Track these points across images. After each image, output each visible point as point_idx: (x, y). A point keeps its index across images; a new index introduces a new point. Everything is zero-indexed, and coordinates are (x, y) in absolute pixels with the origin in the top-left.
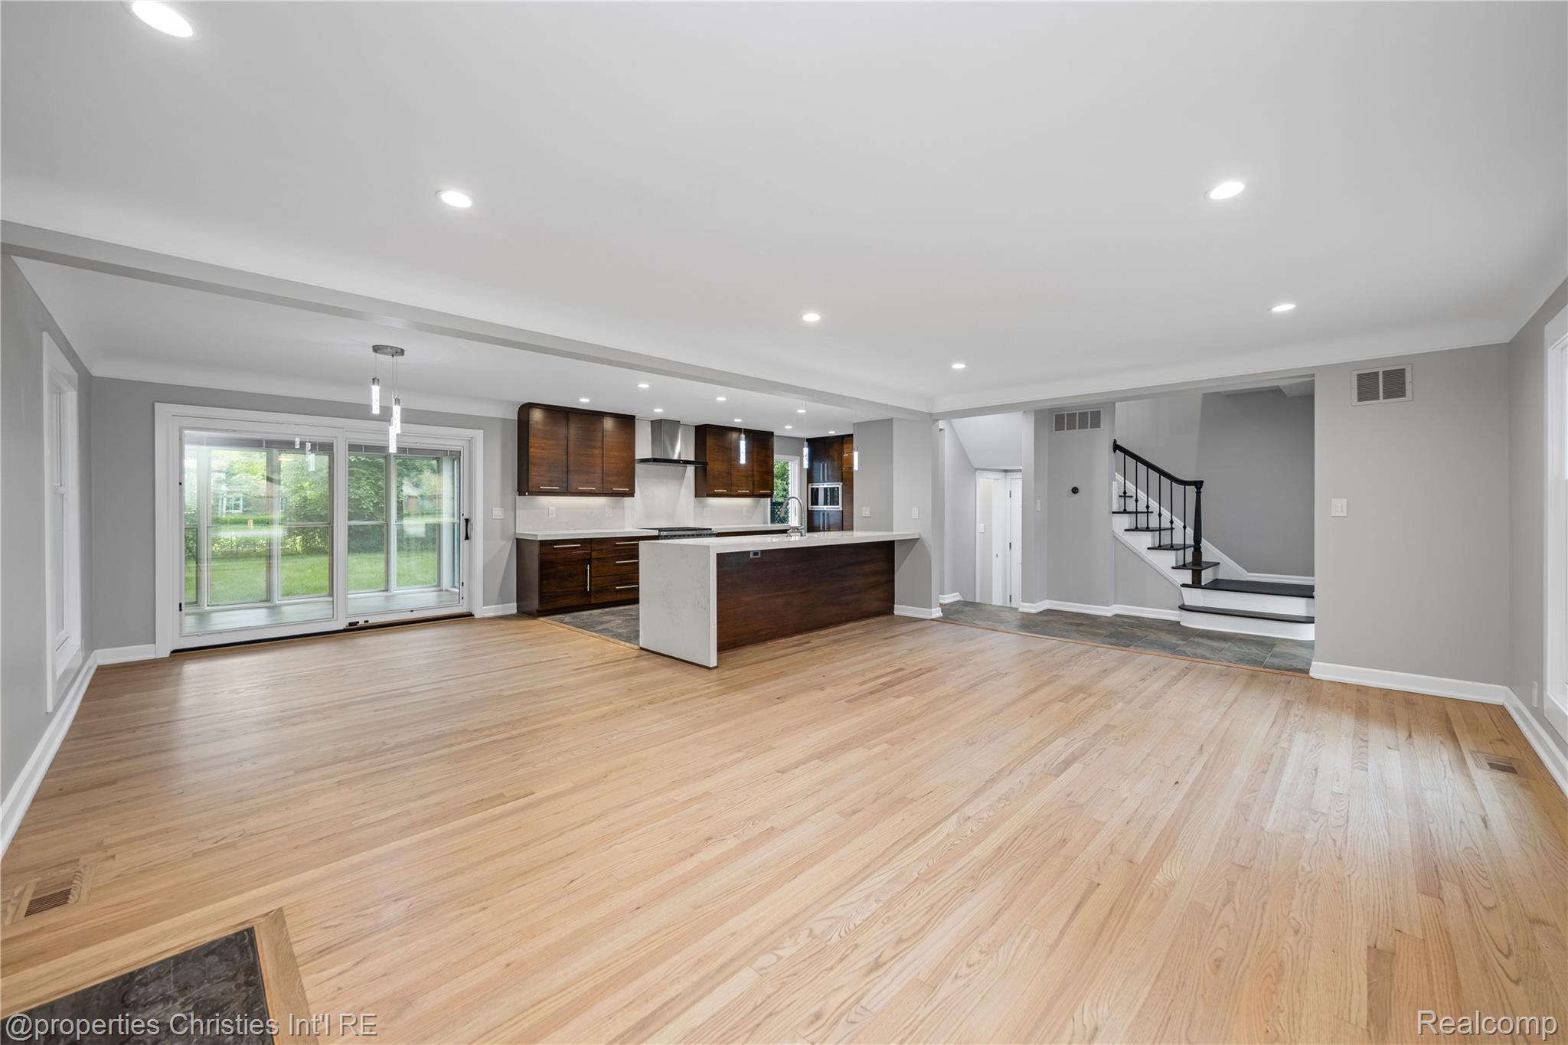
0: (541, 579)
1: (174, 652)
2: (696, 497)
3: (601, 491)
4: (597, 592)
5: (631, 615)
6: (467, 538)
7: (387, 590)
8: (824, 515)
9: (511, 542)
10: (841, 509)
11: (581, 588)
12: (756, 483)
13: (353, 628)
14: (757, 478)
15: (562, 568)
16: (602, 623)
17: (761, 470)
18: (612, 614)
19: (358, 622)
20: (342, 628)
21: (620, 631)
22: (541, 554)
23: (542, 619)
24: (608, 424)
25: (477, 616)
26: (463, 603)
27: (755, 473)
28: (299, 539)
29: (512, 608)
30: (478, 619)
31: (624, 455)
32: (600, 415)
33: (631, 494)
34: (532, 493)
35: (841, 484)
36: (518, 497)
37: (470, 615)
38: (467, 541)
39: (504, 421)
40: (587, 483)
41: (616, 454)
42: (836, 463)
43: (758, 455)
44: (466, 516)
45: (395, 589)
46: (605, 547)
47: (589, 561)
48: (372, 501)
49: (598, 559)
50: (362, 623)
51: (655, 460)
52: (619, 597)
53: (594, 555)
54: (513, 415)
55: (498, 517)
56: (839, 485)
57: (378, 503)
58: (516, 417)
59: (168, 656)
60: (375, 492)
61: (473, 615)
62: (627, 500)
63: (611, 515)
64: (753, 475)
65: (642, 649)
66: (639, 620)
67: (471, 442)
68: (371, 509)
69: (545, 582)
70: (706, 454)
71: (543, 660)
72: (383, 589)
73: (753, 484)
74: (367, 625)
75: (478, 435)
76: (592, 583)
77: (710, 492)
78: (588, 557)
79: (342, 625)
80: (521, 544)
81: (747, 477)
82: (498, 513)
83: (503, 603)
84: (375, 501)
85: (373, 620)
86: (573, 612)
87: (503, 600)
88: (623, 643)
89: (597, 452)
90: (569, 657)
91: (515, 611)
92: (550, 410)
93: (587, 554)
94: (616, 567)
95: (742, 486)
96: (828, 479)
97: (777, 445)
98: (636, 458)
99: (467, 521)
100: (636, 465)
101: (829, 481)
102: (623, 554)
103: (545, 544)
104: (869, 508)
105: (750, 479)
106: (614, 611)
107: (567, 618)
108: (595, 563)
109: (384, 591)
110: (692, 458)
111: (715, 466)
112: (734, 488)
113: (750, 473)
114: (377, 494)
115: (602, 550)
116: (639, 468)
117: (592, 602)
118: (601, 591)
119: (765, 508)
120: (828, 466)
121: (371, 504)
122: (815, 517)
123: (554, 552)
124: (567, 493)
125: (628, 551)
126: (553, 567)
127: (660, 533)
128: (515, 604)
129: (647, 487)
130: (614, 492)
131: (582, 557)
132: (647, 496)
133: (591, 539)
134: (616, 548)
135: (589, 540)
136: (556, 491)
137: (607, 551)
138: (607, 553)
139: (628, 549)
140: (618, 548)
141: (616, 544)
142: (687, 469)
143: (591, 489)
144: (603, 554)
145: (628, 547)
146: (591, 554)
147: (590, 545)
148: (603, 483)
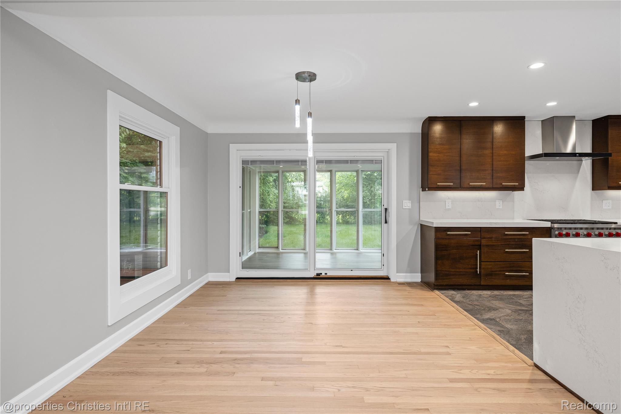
0: (437, 258)
1: (237, 278)
2: (593, 190)
3: (491, 186)
4: (487, 275)
5: (521, 305)
6: (386, 222)
7: (358, 249)
9: (416, 227)
11: (472, 270)
13: (319, 277)
15: (454, 251)
16: (491, 309)
18: (501, 299)
19: (321, 274)
20: (312, 276)
21: (509, 326)
22: (436, 238)
23: (437, 292)
24: (499, 129)
25: (393, 280)
26: (383, 268)
28: (340, 216)
29: (417, 278)
30: (393, 282)
31: (514, 153)
32: (492, 120)
33: (521, 188)
34: (430, 189)
36: (421, 192)
37: (388, 278)
38: (386, 224)
39: (412, 134)
40: (478, 179)
41: (505, 152)
44: (385, 207)
45: (361, 250)
47: (479, 247)
48: (368, 198)
49: (487, 246)
50: (323, 274)
51: (546, 155)
52: (509, 282)
53: (484, 242)
54: (418, 129)
55: (407, 208)
57: (371, 199)
58: (420, 131)
59: (234, 280)
60: (370, 193)
61: (389, 279)
62: (517, 193)
63: (501, 207)
65: (536, 366)
66: (531, 314)
67: (388, 152)
68: (368, 202)
69: (439, 262)
71: (423, 350)
72: (356, 248)
74: (326, 276)
75: (393, 147)
76: (482, 267)
77: (613, 185)
78: (478, 243)
79: (312, 274)
80: (423, 228)
82: (407, 204)
83: (411, 272)
84: (370, 198)
85: (330, 274)
86: (464, 289)
88: (512, 348)
89: (488, 152)
90: (448, 354)
91: (419, 280)
92: (447, 121)
93: (478, 241)
94: (505, 254)
98: (526, 156)
99: (386, 209)
100: (526, 162)
102: (513, 243)
103: (438, 230)
106: (503, 295)
107: (458, 295)
108: (484, 250)
109: (356, 249)
110: (589, 151)
111: (619, 158)
114: (371, 194)
115: (491, 238)
116: (529, 165)
117: (482, 283)
118: (490, 274)
121: (368, 200)
123: (448, 237)
124: (460, 188)
125: (521, 241)
126: (447, 250)
127: (552, 224)
128: (420, 274)
129: (537, 183)
130: (504, 186)
131: (473, 244)
132: (538, 190)
133: (481, 227)
134: (505, 237)
135: (479, 228)
136: (451, 186)
137: (497, 239)
138: (496, 241)
139: (521, 239)
140: (507, 237)
141: (506, 233)
142: (584, 162)
143: (482, 185)
144: (493, 243)
145: (521, 237)
146: (481, 241)
147: (480, 233)
148: (493, 179)
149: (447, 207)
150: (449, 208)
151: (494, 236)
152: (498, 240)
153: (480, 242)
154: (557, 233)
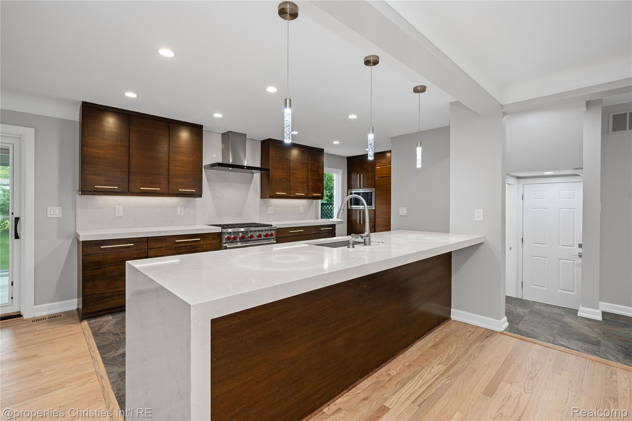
0: (85, 281)
2: (261, 198)
3: (166, 192)
6: (16, 237)
8: (360, 213)
9: (70, 241)
10: (374, 208)
12: (310, 188)
14: (310, 184)
17: (314, 178)
22: (84, 255)
23: (85, 323)
25: (25, 316)
26: (12, 302)
27: (309, 180)
29: (72, 305)
30: (27, 320)
31: (191, 160)
32: (168, 122)
33: (200, 196)
34: (85, 192)
35: (374, 189)
36: (78, 196)
37: (19, 316)
38: (17, 239)
39: (63, 121)
40: (150, 184)
41: (182, 158)
42: (370, 174)
43: (311, 166)
44: (15, 215)
46: (164, 245)
53: (152, 252)
55: (55, 216)
56: (373, 190)
58: (77, 120)
61: (22, 316)
62: (198, 200)
63: (182, 214)
64: (308, 182)
67: (19, 138)
69: (89, 284)
70: (269, 162)
73: (308, 189)
75: (29, 132)
77: (273, 195)
78: (144, 255)
81: (303, 183)
82: (55, 212)
83: (59, 300)
87: (61, 296)
89: (163, 156)
91: (75, 307)
93: (144, 252)
95: (299, 190)
96: (363, 186)
97: (326, 160)
99: (16, 219)
100: (204, 169)
101: (364, 187)
102: (185, 251)
103: (87, 244)
104: (405, 208)
105: (305, 185)
110: (259, 165)
111: (276, 173)
112: (292, 191)
113: (306, 180)
115: (161, 247)
116: (206, 172)
119: (317, 207)
120: (363, 177)
122: (353, 214)
123: (101, 253)
124: (129, 193)
125: (193, 248)
126: (100, 268)
127: (222, 229)
128: (77, 299)
129: (217, 191)
130: (181, 192)
131: (138, 257)
132: (218, 197)
133: (148, 237)
134: (176, 246)
135: (145, 238)
136: (115, 190)
137: (167, 248)
138: (167, 251)
139: (193, 245)
140: (179, 245)
141: (176, 241)
142: (255, 174)
143: (156, 190)
144: (162, 252)
145: (193, 244)
146: (148, 252)
147: (147, 244)
148: (169, 185)
149: (117, 215)
150: (119, 215)
151: (164, 246)
152: (168, 250)
153: (146, 254)
154: (226, 236)
